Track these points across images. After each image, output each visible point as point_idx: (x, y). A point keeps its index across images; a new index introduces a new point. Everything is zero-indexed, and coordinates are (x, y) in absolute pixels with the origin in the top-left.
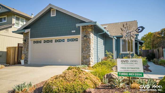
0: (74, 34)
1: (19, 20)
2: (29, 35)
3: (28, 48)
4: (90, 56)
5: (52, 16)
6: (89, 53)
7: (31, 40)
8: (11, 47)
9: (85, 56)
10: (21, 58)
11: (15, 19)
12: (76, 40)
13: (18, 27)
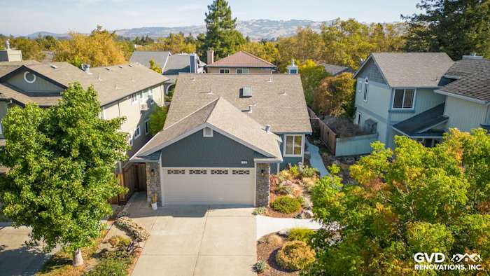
0: (245, 166)
7: (163, 170)
9: (261, 195)
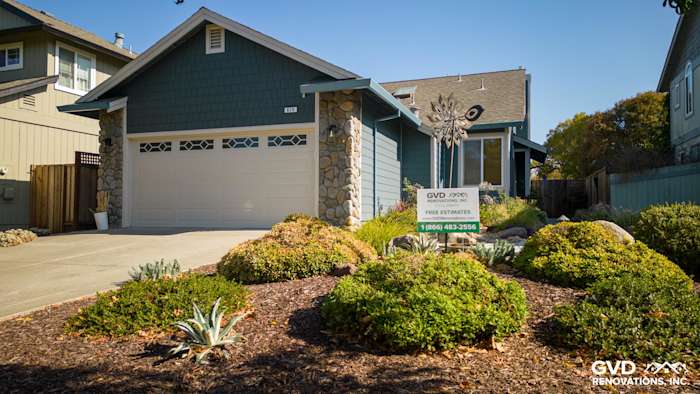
0: (292, 119)
1: (73, 62)
2: (121, 119)
3: (119, 168)
4: (349, 195)
5: (209, 51)
6: (345, 187)
7: (131, 140)
8: (49, 167)
9: (332, 196)
10: (94, 206)
11: (57, 58)
12: (301, 140)
13: (69, 86)
